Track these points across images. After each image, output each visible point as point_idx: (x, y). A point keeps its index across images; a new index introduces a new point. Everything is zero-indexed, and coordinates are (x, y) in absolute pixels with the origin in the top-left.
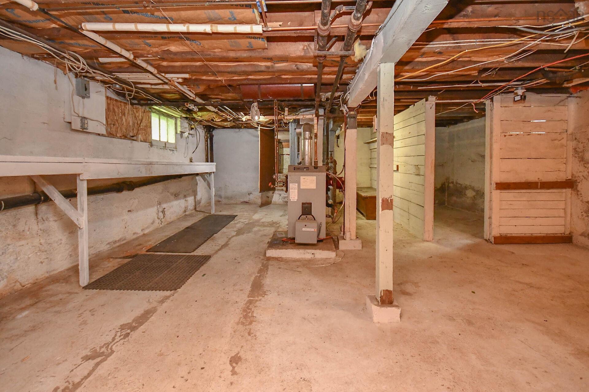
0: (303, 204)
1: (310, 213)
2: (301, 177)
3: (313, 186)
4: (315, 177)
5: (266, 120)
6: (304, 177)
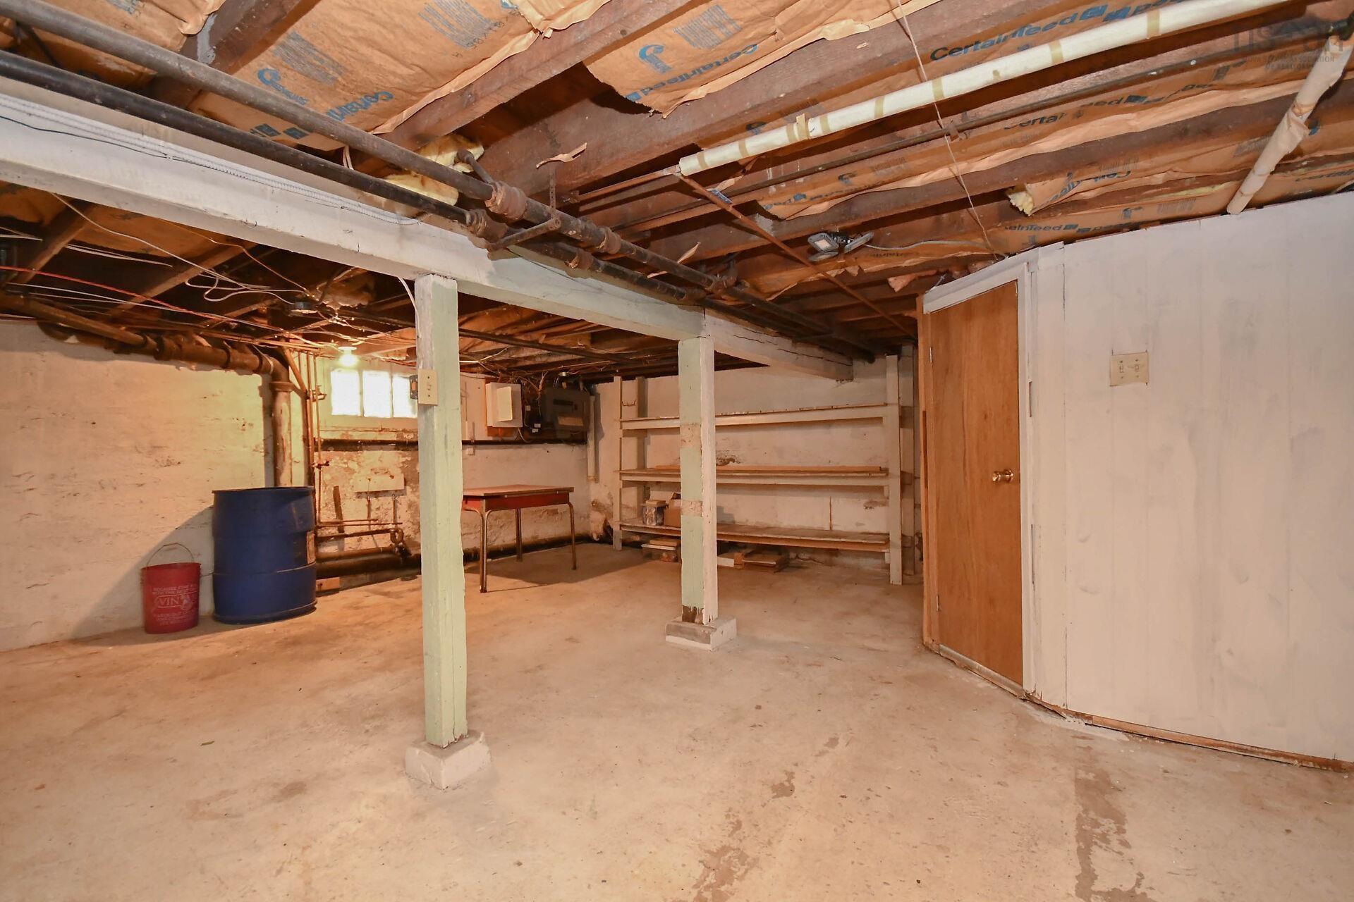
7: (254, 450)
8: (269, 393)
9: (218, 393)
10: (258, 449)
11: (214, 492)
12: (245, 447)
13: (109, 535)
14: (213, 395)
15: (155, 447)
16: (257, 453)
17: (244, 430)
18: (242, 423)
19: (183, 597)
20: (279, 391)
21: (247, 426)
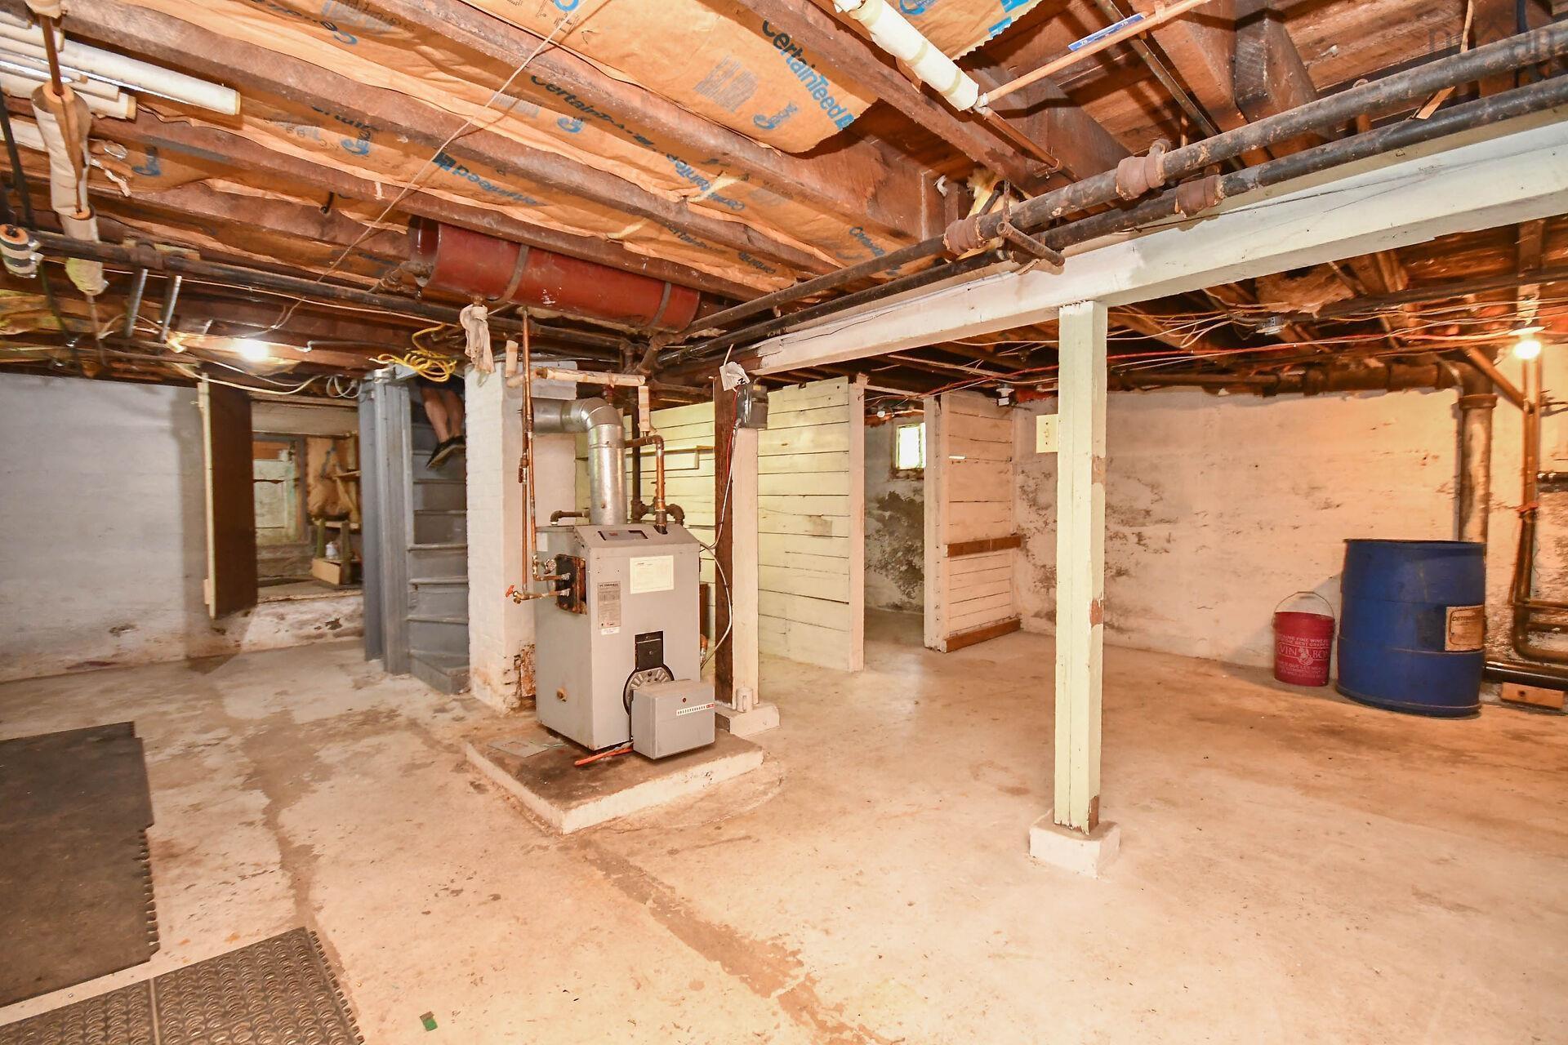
0: (638, 638)
1: (657, 662)
2: (632, 560)
3: (666, 583)
4: (671, 557)
5: (282, 362)
6: (642, 559)
7: (1439, 491)
8: (1461, 414)
9: (1393, 420)
10: (1445, 489)
11: (1346, 541)
12: (1425, 486)
13: (1264, 574)
14: (1385, 424)
15: (1313, 488)
16: (1442, 494)
17: (1424, 465)
18: (1423, 455)
19: (1301, 650)
20: (1470, 409)
21: (1429, 460)
